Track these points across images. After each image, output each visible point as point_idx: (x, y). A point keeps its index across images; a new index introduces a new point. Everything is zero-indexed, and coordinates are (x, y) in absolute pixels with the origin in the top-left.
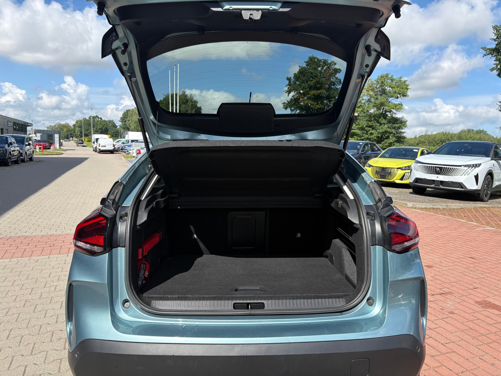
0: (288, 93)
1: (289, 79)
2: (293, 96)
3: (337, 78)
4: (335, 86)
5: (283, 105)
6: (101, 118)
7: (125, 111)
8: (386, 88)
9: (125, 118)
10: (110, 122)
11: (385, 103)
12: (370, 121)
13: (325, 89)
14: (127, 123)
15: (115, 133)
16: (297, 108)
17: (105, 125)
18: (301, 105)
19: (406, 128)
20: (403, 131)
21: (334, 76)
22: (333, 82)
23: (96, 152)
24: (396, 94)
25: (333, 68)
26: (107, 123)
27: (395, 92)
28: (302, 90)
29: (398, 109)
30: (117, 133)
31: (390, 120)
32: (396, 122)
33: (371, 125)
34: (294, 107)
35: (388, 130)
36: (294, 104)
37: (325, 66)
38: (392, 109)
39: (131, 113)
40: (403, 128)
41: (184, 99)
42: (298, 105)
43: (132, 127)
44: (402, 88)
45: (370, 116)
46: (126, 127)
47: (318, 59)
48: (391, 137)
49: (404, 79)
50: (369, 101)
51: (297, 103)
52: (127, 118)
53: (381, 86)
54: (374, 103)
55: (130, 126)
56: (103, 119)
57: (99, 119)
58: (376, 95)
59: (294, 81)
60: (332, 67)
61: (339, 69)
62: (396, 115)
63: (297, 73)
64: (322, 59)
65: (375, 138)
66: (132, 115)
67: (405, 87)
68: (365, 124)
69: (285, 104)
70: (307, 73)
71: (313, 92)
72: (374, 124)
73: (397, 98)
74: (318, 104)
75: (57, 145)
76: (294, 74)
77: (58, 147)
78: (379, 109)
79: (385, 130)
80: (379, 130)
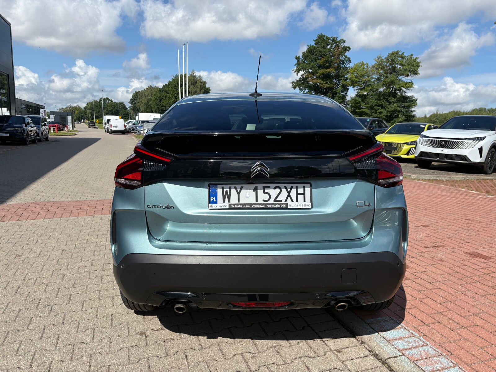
0: (296, 72)
1: (298, 58)
2: (302, 76)
3: (346, 57)
4: (344, 64)
5: (292, 84)
6: (111, 100)
7: (135, 93)
8: (396, 66)
9: (134, 99)
10: (120, 104)
11: (395, 81)
12: (380, 100)
13: (334, 68)
14: (137, 104)
15: (125, 115)
16: (306, 88)
17: (115, 107)
18: (310, 84)
19: (416, 107)
20: (413, 109)
21: (344, 55)
22: (342, 61)
23: (108, 133)
24: (406, 72)
25: (342, 46)
26: (117, 105)
27: (405, 70)
28: (311, 69)
29: (408, 87)
30: (127, 115)
31: (399, 98)
32: (405, 101)
33: (380, 103)
34: (302, 86)
35: (397, 109)
36: (303, 83)
37: (334, 44)
38: (402, 88)
39: (141, 94)
40: (413, 106)
41: (193, 80)
42: (307, 85)
43: (142, 109)
44: (413, 66)
45: (380, 94)
46: (136, 109)
47: (327, 38)
48: (400, 116)
49: (414, 57)
50: (379, 79)
51: (306, 82)
52: (137, 99)
53: (391, 64)
54: (383, 82)
55: (140, 108)
56: (114, 101)
57: (110, 101)
58: (385, 73)
59: (302, 60)
60: (341, 44)
61: (349, 47)
62: (406, 94)
63: (305, 52)
64: (330, 37)
65: (384, 117)
66: (141, 97)
67: (416, 64)
68: (374, 103)
69: (294, 83)
70: (316, 51)
71: (321, 71)
72: (384, 103)
73: (408, 76)
74: (327, 83)
75: (70, 127)
76: (303, 53)
77: (71, 129)
78: (388, 87)
79: (394, 109)
80: (389, 108)
